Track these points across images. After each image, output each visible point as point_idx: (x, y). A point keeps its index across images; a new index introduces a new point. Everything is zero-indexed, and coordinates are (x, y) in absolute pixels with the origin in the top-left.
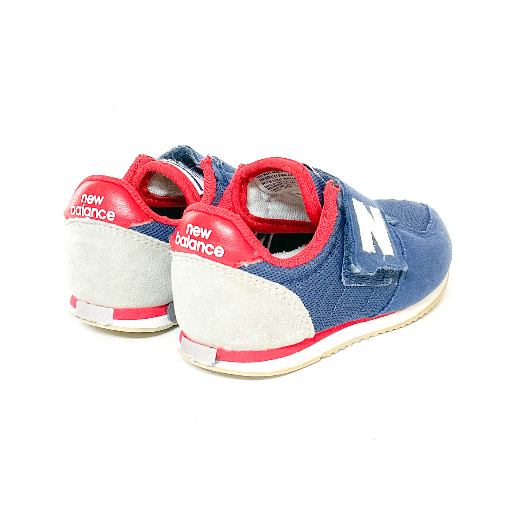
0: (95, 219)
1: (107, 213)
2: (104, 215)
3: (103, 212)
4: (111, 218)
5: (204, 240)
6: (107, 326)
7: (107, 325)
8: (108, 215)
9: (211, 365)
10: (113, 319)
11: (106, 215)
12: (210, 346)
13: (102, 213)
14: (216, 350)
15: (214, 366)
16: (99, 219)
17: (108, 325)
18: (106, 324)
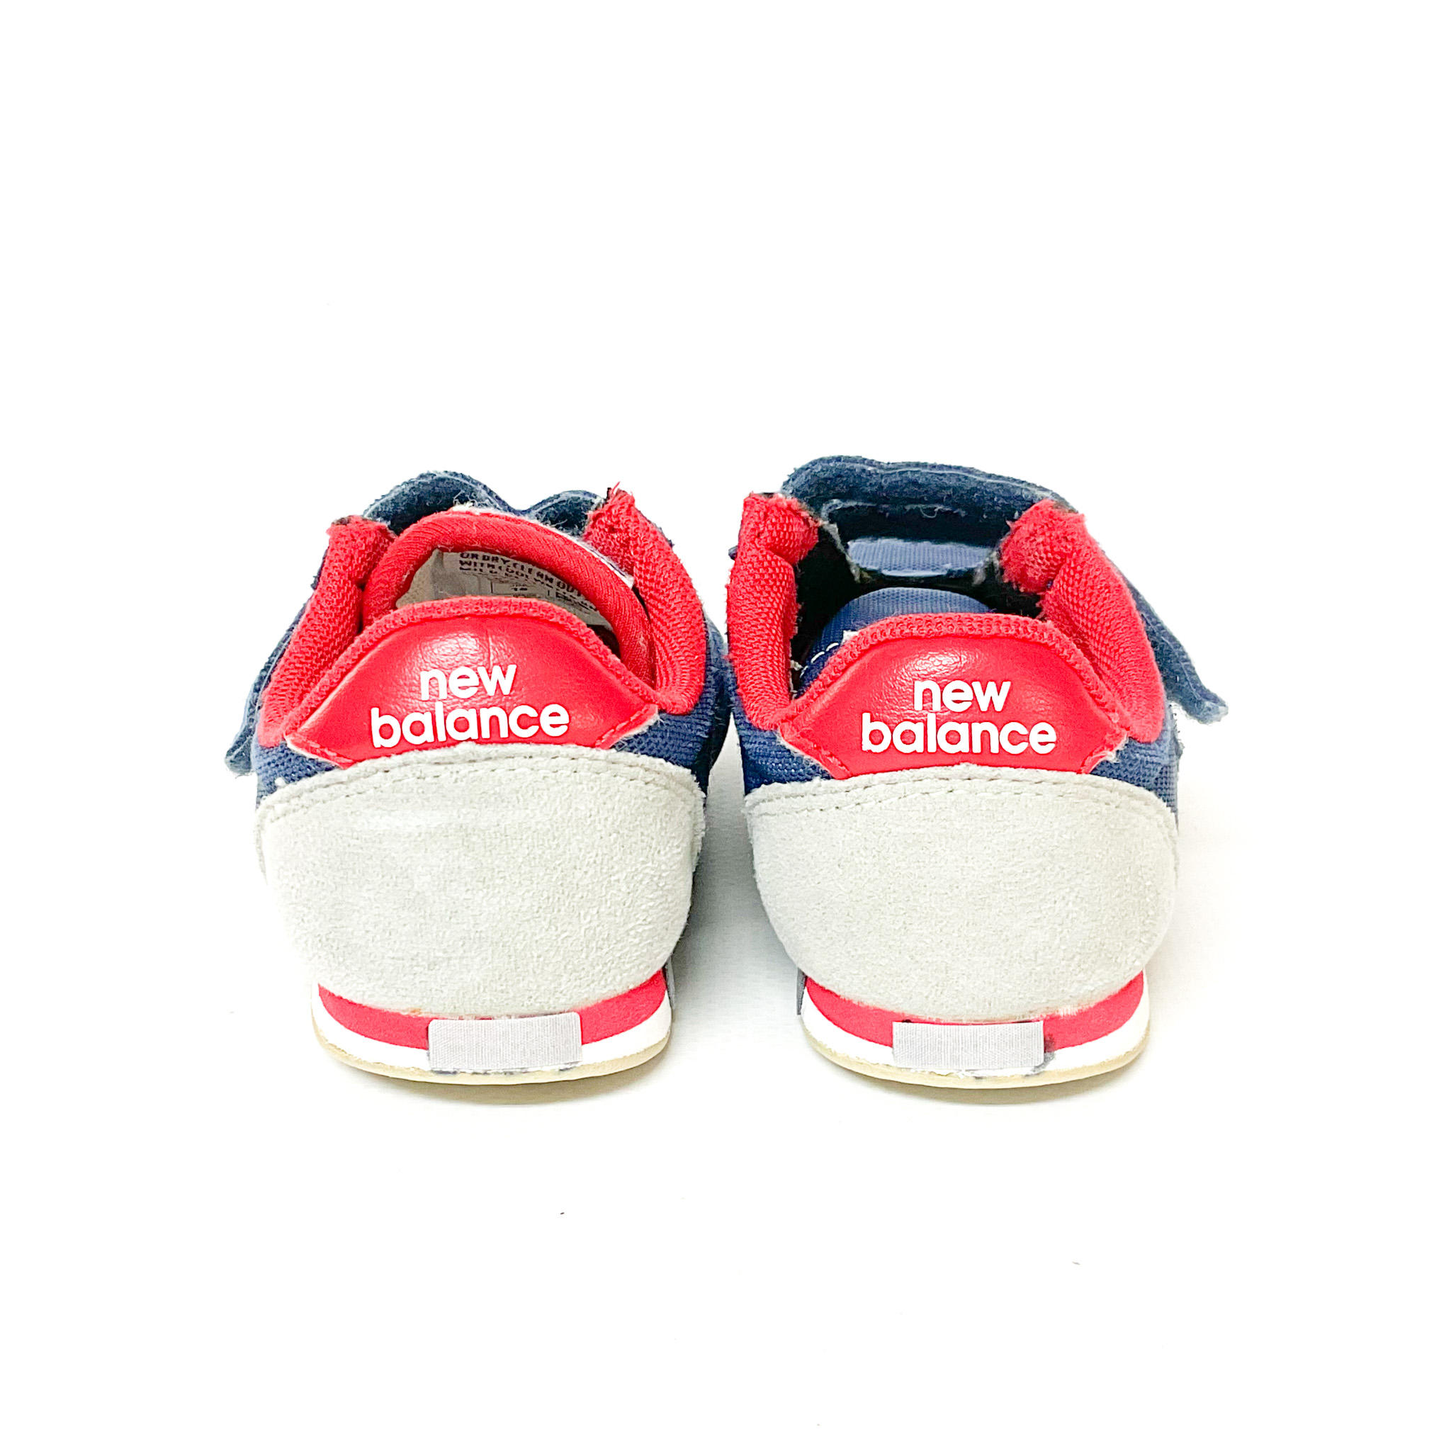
0: (497, 742)
1: (539, 715)
2: (533, 721)
3: (526, 715)
4: (558, 726)
5: (992, 715)
6: (566, 1072)
7: (567, 1069)
8: (546, 721)
9: (1030, 1073)
10: (583, 1043)
11: (537, 721)
12: (1017, 1020)
13: (522, 720)
14: (1042, 1022)
15: (1042, 1070)
16: (512, 739)
17: (568, 1066)
18: (562, 1067)
